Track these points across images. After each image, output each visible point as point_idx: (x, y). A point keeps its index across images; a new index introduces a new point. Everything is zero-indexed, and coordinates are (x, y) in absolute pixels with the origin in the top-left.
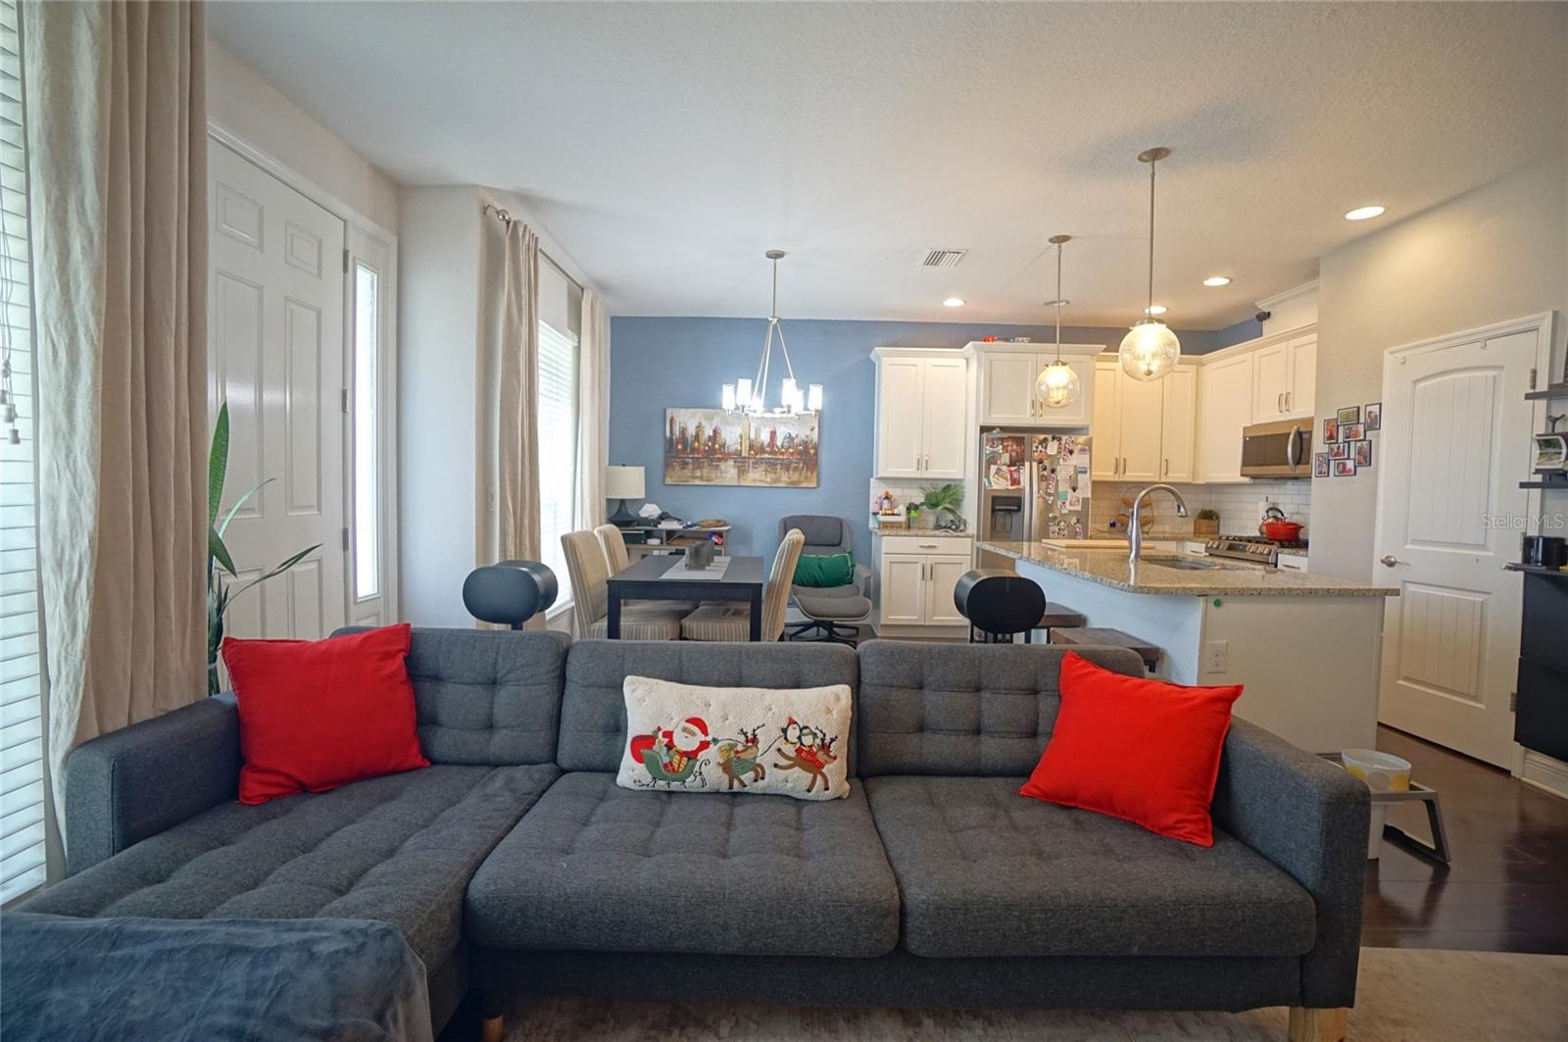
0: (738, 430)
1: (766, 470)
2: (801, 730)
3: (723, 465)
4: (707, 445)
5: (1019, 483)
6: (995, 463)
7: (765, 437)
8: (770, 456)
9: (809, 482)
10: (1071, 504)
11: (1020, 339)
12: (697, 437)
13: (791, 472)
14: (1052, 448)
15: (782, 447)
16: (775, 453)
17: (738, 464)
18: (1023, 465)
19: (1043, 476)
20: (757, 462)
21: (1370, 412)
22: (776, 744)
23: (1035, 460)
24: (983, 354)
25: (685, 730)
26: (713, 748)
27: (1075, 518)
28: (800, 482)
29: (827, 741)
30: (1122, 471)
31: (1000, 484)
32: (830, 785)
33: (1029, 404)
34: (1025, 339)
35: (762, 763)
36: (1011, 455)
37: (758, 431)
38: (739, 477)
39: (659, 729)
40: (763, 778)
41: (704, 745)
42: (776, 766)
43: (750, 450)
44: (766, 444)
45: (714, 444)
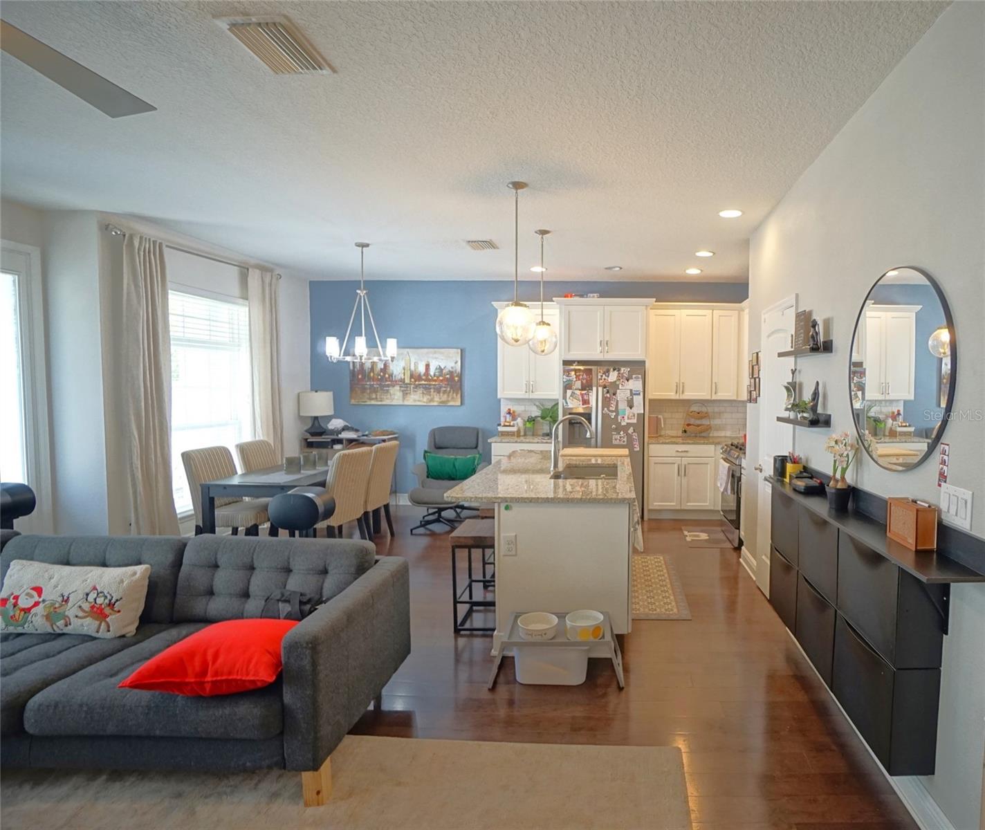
0: (402, 364)
1: (423, 393)
2: (98, 594)
3: (392, 390)
4: (380, 375)
5: (589, 403)
6: (570, 388)
7: (422, 369)
8: (426, 383)
9: (455, 401)
10: (628, 418)
11: (592, 295)
12: (372, 369)
13: (441, 394)
14: (613, 376)
15: (434, 375)
16: (429, 380)
17: (402, 389)
18: (592, 390)
19: (607, 397)
20: (416, 387)
22: (79, 603)
23: (600, 386)
24: (563, 307)
25: (28, 594)
26: (41, 605)
27: (632, 428)
28: (448, 401)
29: (113, 601)
30: (681, 392)
31: (574, 404)
32: (111, 629)
33: (599, 345)
34: (595, 295)
35: (69, 615)
36: (582, 382)
37: (416, 364)
38: (404, 399)
39: (12, 594)
40: (70, 624)
41: (37, 604)
42: (77, 616)
43: (411, 379)
44: (422, 374)
45: (385, 374)
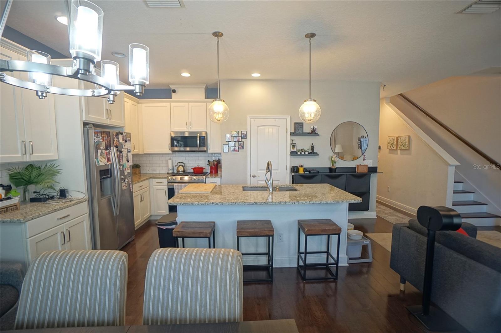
5: (111, 161)
6: (100, 148)
10: (127, 169)
18: (111, 149)
19: (118, 155)
21: (243, 133)
27: (129, 176)
31: (102, 162)
33: (105, 111)
36: (105, 142)
